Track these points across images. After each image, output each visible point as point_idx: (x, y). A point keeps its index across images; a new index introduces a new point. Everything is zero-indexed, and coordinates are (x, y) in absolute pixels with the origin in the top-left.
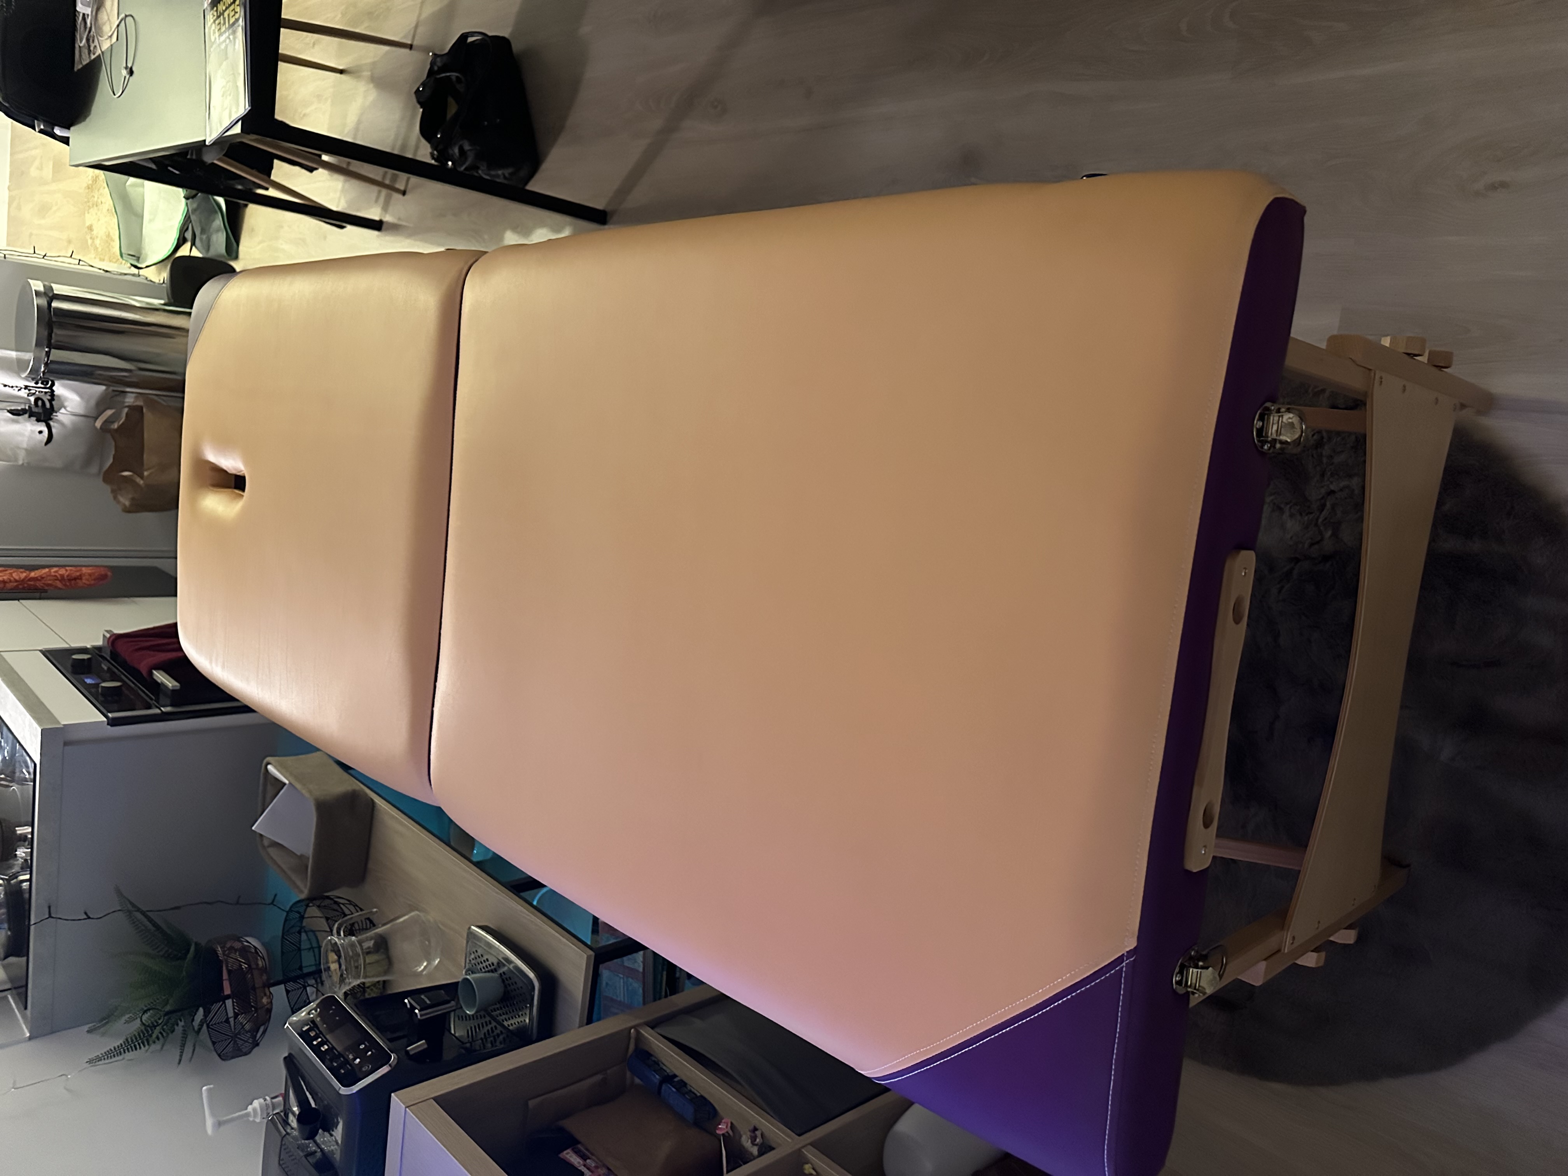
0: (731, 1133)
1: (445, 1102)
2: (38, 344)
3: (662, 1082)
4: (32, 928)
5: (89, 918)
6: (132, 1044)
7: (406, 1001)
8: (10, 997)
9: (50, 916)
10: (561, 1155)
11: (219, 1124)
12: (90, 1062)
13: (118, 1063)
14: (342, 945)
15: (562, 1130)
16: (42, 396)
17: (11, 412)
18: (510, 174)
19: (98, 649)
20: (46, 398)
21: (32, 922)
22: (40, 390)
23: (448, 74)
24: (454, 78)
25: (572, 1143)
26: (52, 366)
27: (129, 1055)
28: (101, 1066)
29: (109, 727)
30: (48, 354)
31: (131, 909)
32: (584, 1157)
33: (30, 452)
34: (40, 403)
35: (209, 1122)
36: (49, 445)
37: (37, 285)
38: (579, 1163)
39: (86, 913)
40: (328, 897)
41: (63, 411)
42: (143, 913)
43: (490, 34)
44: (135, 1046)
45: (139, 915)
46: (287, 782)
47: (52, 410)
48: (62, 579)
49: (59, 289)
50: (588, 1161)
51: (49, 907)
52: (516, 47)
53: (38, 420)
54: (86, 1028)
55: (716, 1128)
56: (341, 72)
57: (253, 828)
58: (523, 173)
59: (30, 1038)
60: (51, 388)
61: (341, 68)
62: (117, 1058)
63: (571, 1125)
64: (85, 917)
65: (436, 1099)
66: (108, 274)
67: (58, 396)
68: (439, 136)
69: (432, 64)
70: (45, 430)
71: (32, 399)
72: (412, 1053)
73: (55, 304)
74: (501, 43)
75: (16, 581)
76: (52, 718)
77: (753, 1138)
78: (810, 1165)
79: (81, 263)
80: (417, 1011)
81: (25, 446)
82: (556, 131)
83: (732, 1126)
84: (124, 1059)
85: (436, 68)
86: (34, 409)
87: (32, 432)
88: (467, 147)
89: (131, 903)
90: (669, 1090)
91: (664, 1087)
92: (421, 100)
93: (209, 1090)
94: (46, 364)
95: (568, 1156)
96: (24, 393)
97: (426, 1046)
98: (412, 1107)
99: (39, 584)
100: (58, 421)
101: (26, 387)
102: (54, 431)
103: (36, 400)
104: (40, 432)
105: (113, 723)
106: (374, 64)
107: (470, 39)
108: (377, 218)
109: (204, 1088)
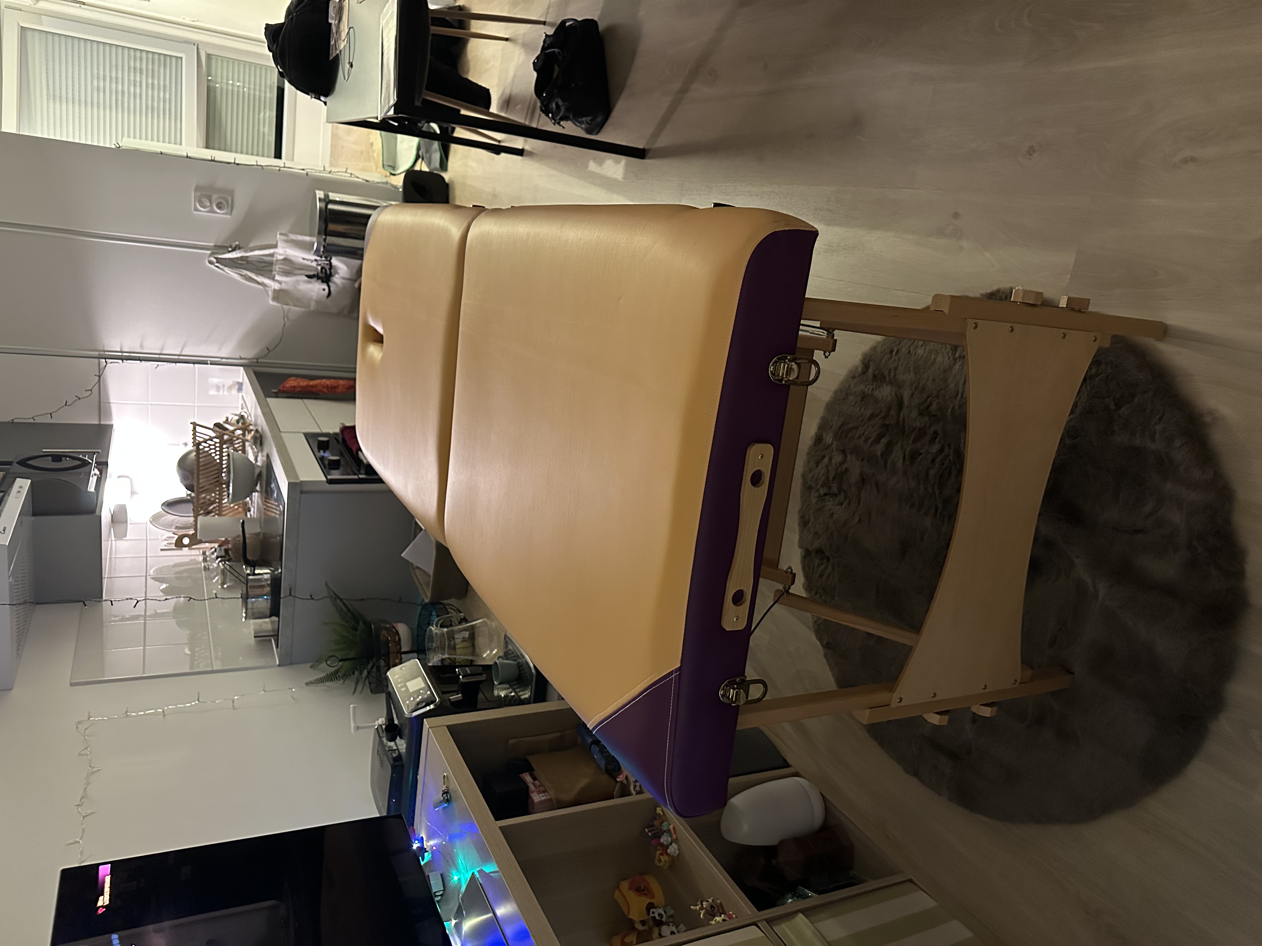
0: (625, 782)
1: (451, 729)
2: (319, 233)
3: (592, 743)
4: (282, 600)
5: (312, 599)
6: (331, 677)
7: (457, 670)
8: (273, 640)
9: (290, 594)
10: (521, 775)
11: (358, 728)
12: (307, 684)
13: (320, 687)
14: (436, 633)
15: (527, 761)
16: (325, 266)
17: (309, 277)
18: (591, 120)
19: (335, 434)
20: (327, 267)
21: (282, 596)
22: (323, 261)
23: (552, 50)
24: (556, 52)
25: (530, 770)
26: (328, 248)
27: (327, 684)
28: (312, 687)
29: (328, 484)
30: (325, 240)
31: (335, 597)
32: (534, 779)
33: (318, 302)
34: (324, 271)
35: (352, 725)
36: (330, 298)
37: (320, 194)
38: (530, 781)
39: (311, 596)
40: (442, 603)
41: (337, 276)
42: (341, 600)
43: (579, 19)
44: (332, 679)
45: (338, 601)
46: (423, 528)
47: (331, 275)
48: (327, 387)
49: (333, 196)
50: (536, 781)
51: (290, 590)
52: (601, 26)
53: (323, 282)
54: (309, 665)
55: (617, 777)
56: (507, 39)
57: (402, 555)
58: (599, 119)
59: (279, 665)
60: (330, 261)
61: (506, 36)
62: (321, 684)
63: (530, 758)
64: (310, 598)
65: (448, 727)
66: (368, 183)
67: (335, 266)
68: (544, 95)
69: (544, 42)
70: (327, 288)
71: (319, 268)
72: (452, 700)
73: (330, 206)
74: (590, 24)
75: (301, 387)
76: (297, 476)
77: (635, 787)
78: (660, 808)
79: (352, 176)
80: (461, 677)
81: (315, 298)
82: (621, 88)
83: (627, 778)
84: (324, 685)
85: (546, 45)
86: (320, 275)
87: (319, 289)
88: (560, 103)
89: (333, 592)
90: (595, 748)
91: (593, 746)
92: (537, 68)
93: (354, 708)
94: (324, 247)
95: (525, 776)
96: (314, 264)
97: (461, 698)
98: (433, 729)
99: (314, 390)
100: (334, 283)
101: (316, 260)
102: (332, 289)
103: (322, 268)
104: (324, 290)
105: (330, 482)
106: (524, 34)
107: (567, 24)
108: (521, 147)
109: (352, 706)
